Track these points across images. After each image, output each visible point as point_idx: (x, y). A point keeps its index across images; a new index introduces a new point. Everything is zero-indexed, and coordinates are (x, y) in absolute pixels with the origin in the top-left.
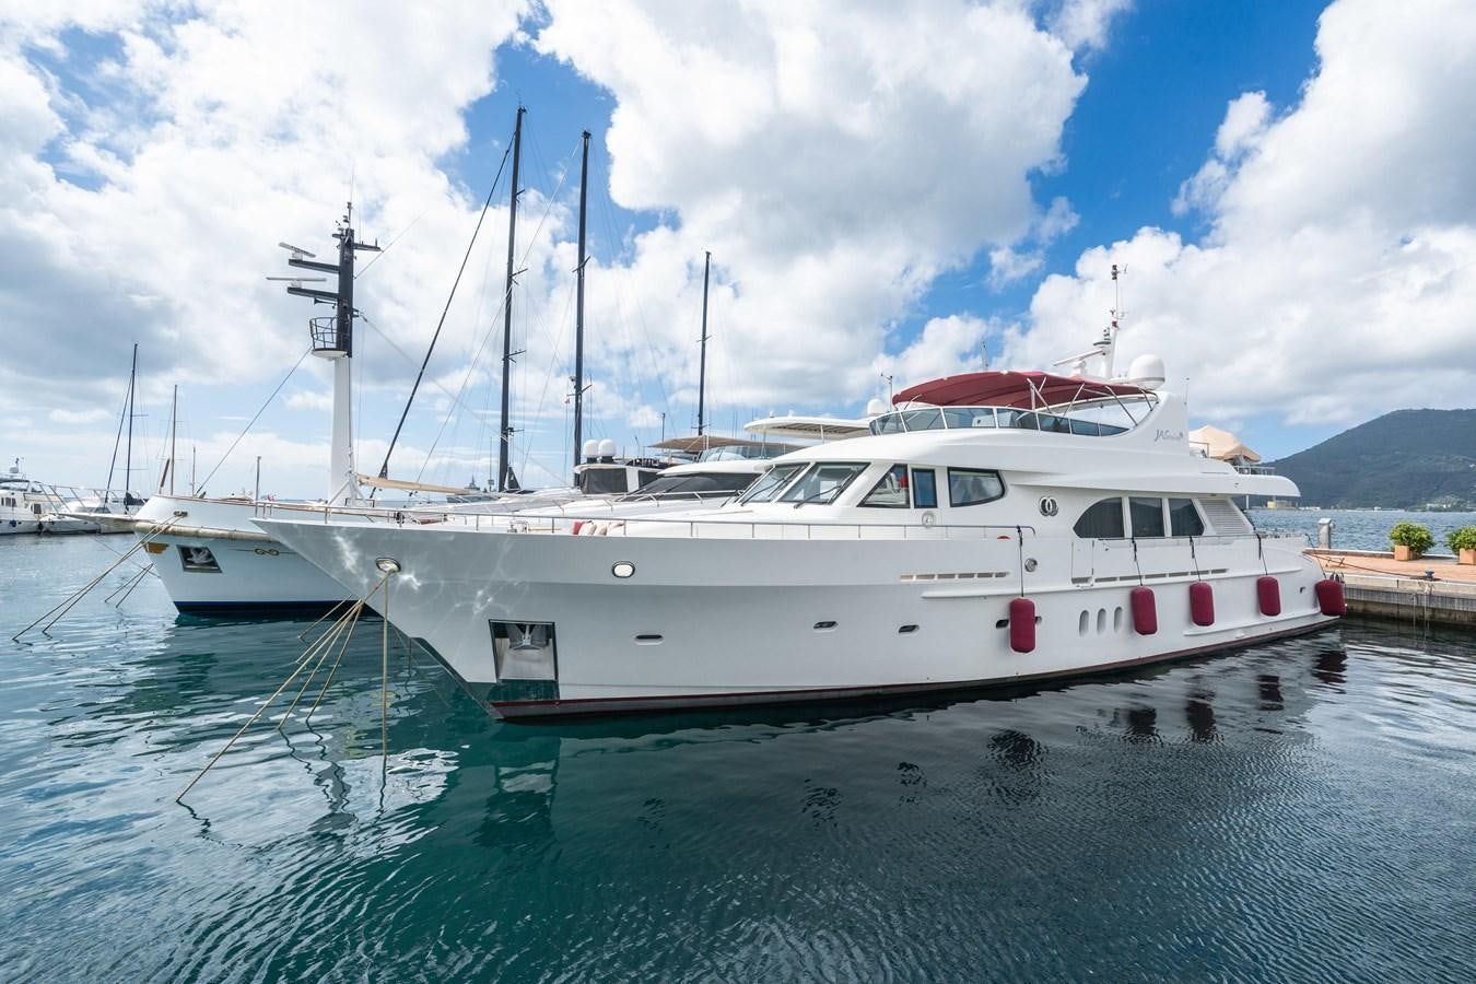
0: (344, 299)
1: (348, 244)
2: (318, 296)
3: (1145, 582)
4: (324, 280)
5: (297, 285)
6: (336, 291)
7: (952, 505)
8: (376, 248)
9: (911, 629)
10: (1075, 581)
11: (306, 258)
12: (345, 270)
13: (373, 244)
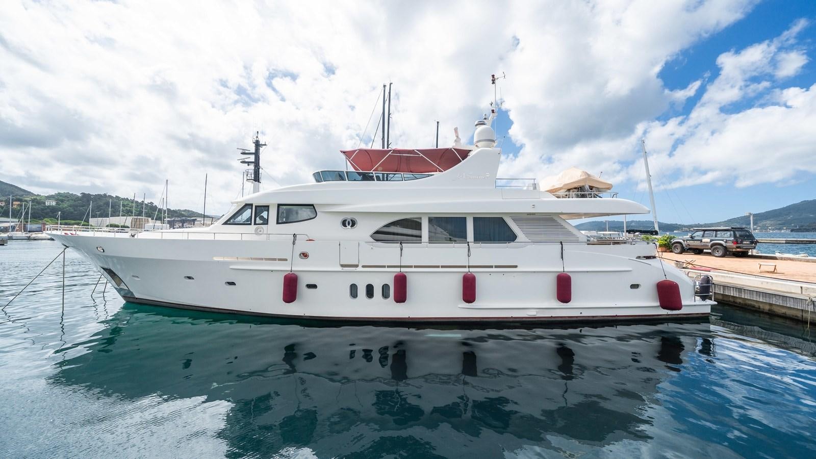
0: (257, 163)
1: (258, 145)
2: (249, 163)
3: (403, 270)
4: (249, 158)
5: (243, 160)
6: (253, 161)
7: (278, 223)
8: (265, 145)
9: (233, 284)
10: (342, 266)
11: (247, 152)
12: (257, 154)
13: (264, 144)
